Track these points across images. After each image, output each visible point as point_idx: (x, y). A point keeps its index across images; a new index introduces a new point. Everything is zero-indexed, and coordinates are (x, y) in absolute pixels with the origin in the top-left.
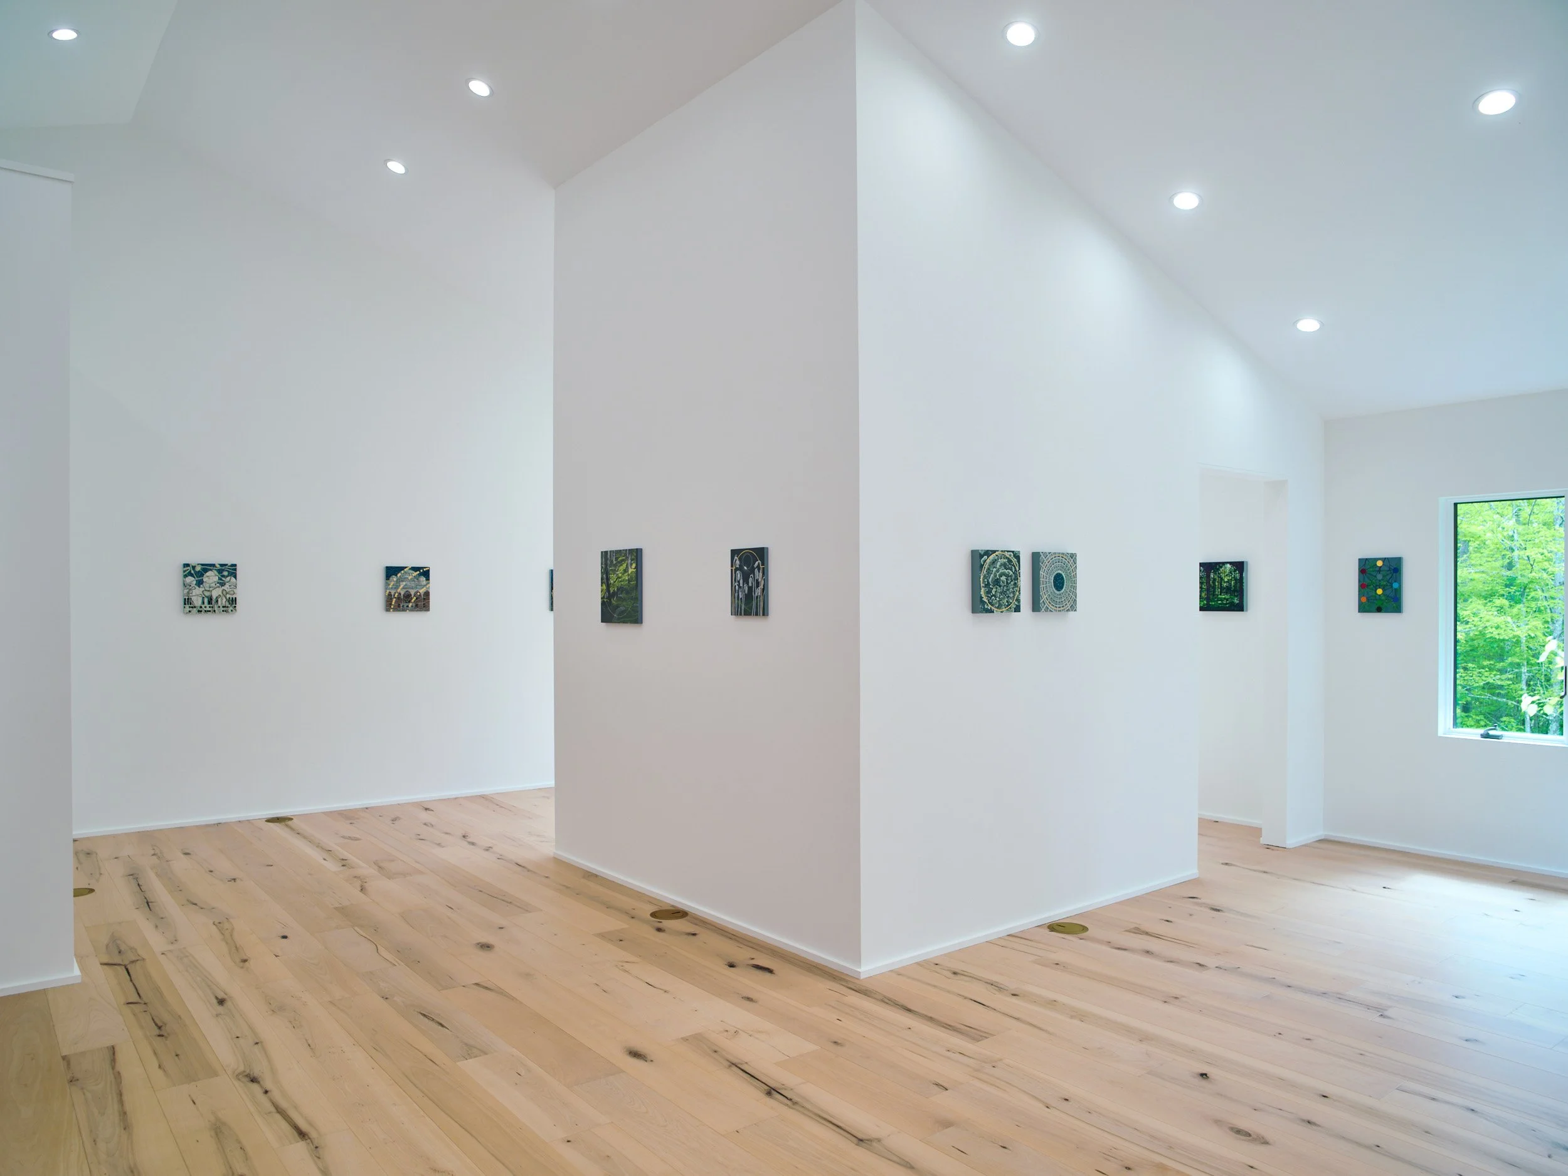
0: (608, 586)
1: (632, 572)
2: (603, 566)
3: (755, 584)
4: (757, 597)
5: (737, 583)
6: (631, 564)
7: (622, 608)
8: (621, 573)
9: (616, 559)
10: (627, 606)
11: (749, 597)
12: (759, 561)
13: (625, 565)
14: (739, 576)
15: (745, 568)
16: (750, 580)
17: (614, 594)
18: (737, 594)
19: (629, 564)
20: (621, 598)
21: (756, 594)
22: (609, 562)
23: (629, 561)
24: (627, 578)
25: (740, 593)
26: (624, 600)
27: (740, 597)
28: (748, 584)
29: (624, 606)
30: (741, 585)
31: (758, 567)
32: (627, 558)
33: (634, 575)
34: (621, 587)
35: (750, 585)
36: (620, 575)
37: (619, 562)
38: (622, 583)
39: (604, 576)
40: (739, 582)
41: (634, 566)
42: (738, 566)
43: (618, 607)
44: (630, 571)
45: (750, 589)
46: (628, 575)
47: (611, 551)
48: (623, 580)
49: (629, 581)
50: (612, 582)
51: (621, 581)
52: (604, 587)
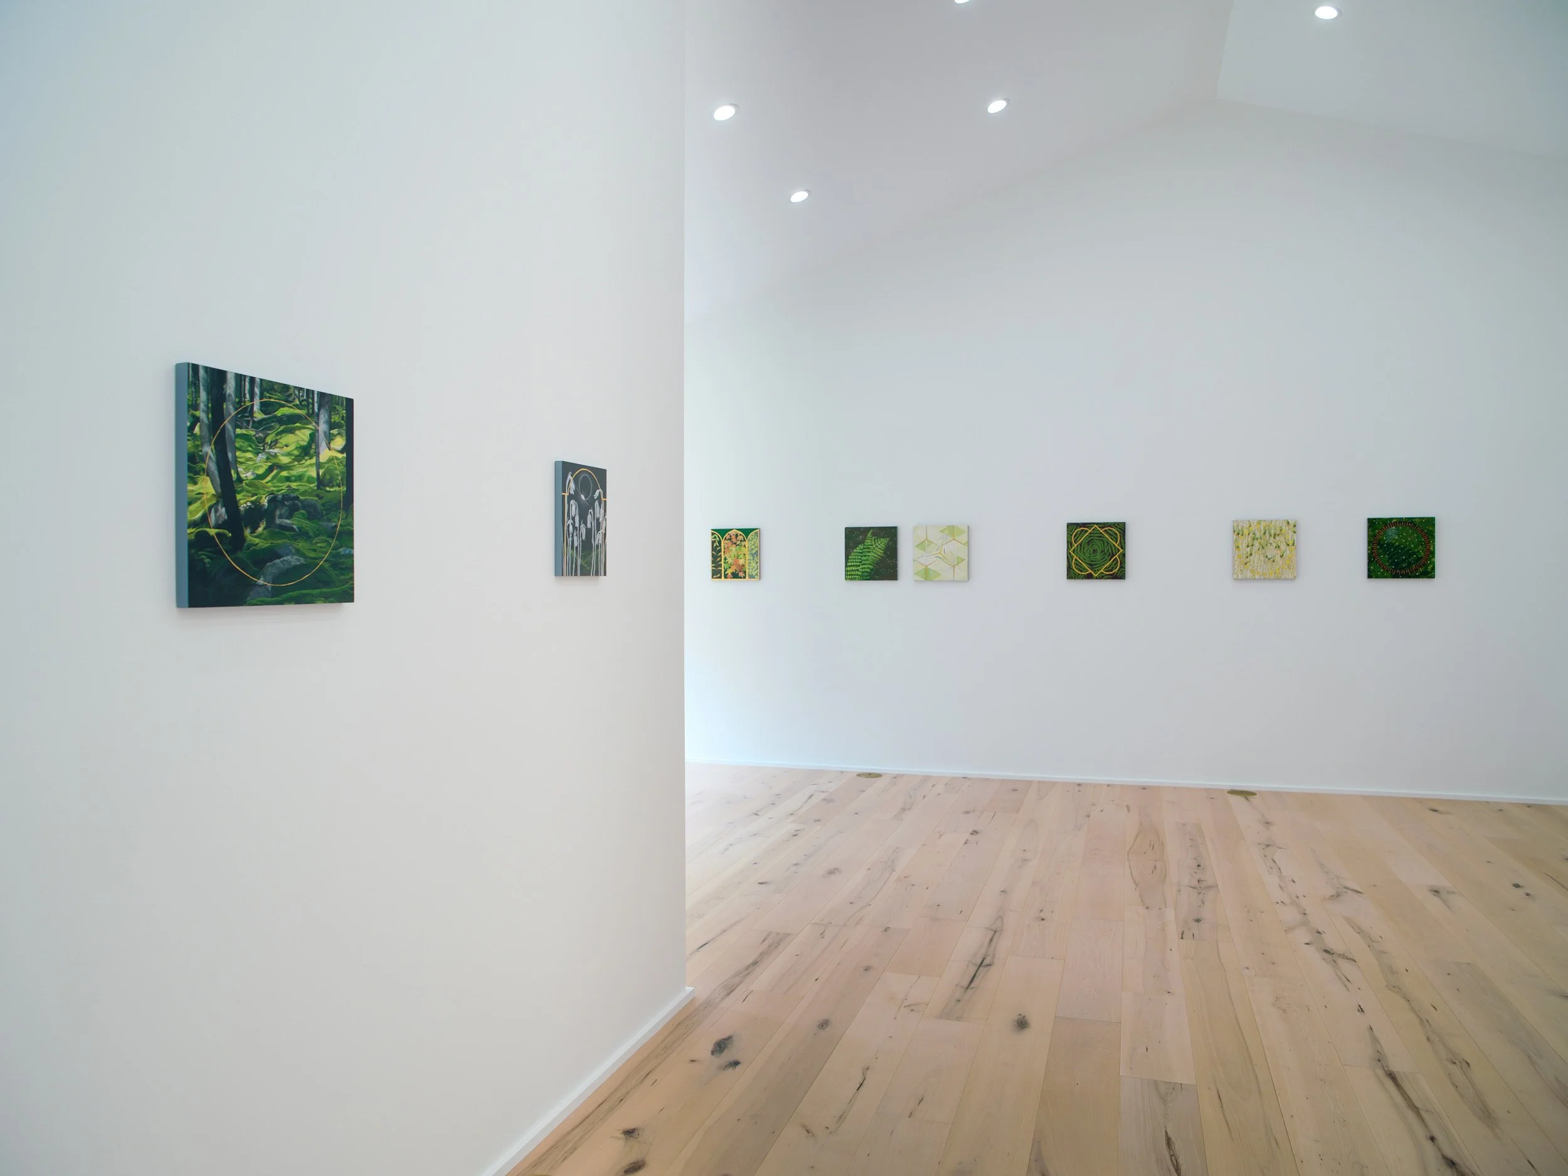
0: (228, 489)
1: (331, 460)
2: (201, 414)
3: (594, 524)
4: (597, 546)
5: (571, 521)
6: (330, 438)
7: (293, 560)
8: (289, 454)
9: (265, 407)
10: (312, 554)
11: (587, 545)
12: (600, 490)
13: (302, 436)
14: (574, 508)
15: (583, 497)
16: (589, 517)
17: (256, 514)
18: (571, 539)
19: (321, 436)
20: (283, 528)
21: (597, 541)
22: (230, 409)
23: (323, 427)
24: (314, 475)
25: (575, 538)
26: (302, 534)
27: (576, 544)
28: (585, 523)
29: (298, 552)
30: (577, 525)
31: (599, 498)
32: (314, 416)
33: (340, 469)
34: (285, 497)
35: (589, 526)
36: (285, 460)
37: (281, 420)
38: (294, 485)
39: (209, 450)
40: (573, 519)
41: (339, 442)
42: (572, 492)
43: (272, 554)
44: (325, 455)
45: (589, 531)
46: (319, 465)
47: (240, 378)
48: (299, 478)
49: (321, 482)
50: (247, 475)
51: (288, 479)
52: (207, 487)
